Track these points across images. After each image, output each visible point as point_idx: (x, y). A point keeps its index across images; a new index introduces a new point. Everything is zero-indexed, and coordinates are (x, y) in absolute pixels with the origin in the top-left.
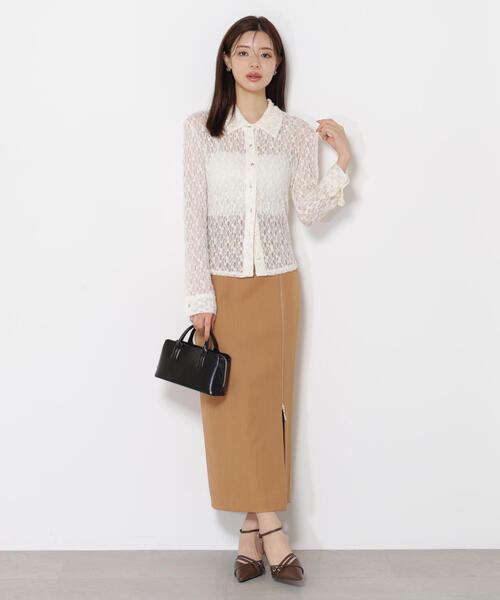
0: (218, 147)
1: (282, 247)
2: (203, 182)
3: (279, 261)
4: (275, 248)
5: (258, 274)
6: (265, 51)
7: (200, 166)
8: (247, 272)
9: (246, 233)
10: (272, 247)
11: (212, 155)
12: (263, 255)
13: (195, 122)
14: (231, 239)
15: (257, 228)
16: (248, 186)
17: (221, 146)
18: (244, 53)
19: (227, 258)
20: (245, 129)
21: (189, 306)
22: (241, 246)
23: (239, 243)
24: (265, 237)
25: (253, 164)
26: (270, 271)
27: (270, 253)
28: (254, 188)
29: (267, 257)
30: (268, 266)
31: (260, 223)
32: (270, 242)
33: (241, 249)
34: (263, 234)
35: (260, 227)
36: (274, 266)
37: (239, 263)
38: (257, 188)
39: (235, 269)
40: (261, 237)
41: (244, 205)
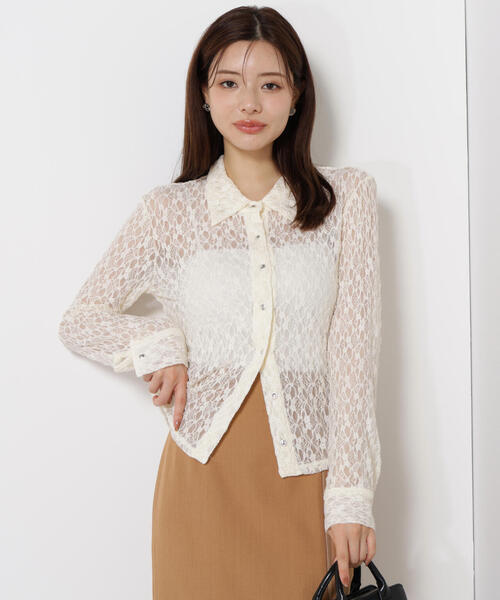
4: (313, 421)
5: (283, 473)
6: (269, 79)
10: (307, 419)
12: (291, 437)
13: (152, 202)
18: (230, 84)
20: (245, 212)
22: (219, 405)
23: (218, 399)
24: (294, 401)
25: (264, 266)
26: (306, 466)
27: (305, 430)
28: (269, 310)
29: (300, 440)
30: (301, 456)
31: (282, 376)
32: (303, 410)
33: (216, 408)
34: (289, 397)
35: (284, 383)
36: (313, 456)
37: (200, 430)
38: (274, 309)
39: (188, 436)
40: (286, 402)
41: (250, 342)
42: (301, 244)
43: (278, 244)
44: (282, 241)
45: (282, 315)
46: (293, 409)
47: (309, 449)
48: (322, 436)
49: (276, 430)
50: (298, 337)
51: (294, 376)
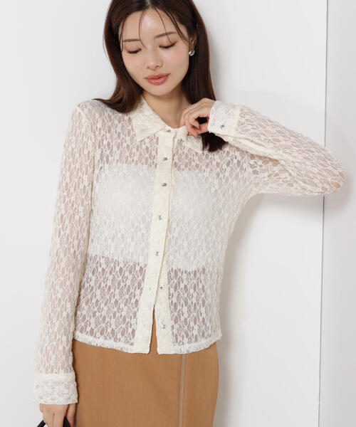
0: (117, 157)
1: (203, 310)
2: (86, 203)
3: (195, 332)
4: (189, 311)
5: (160, 351)
7: (85, 178)
8: (140, 346)
9: (145, 286)
10: (185, 309)
11: (107, 166)
12: (170, 323)
14: (121, 294)
15: (164, 281)
16: (155, 216)
17: (121, 157)
19: (113, 321)
21: (37, 387)
22: (136, 306)
23: (133, 301)
24: (176, 295)
25: (165, 185)
26: (179, 347)
27: (182, 318)
28: (165, 220)
29: (177, 326)
30: (177, 339)
31: (169, 273)
32: (182, 302)
33: (136, 309)
34: (172, 290)
35: (170, 279)
36: (186, 340)
37: (130, 330)
38: (169, 220)
39: (123, 339)
40: (170, 295)
41: (147, 244)
42: (197, 171)
43: (179, 169)
44: (183, 167)
45: (174, 225)
46: (175, 300)
47: (183, 333)
48: (195, 323)
49: (159, 316)
50: (186, 244)
51: (179, 274)
